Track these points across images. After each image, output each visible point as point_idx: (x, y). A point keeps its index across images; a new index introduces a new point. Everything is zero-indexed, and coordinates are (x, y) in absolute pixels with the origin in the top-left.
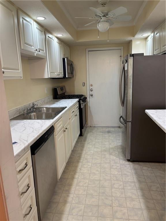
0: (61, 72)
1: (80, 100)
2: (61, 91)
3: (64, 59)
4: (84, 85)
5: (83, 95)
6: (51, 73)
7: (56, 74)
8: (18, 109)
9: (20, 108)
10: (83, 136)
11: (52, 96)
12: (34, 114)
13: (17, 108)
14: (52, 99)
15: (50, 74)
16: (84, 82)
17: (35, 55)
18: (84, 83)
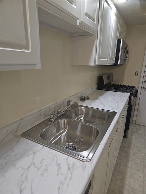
0: (112, 57)
1: (131, 95)
2: (108, 79)
3: (119, 41)
4: (136, 74)
5: (134, 87)
6: (100, 58)
7: (106, 59)
8: (43, 111)
9: (47, 109)
10: (126, 138)
11: (96, 85)
12: (64, 121)
13: (40, 110)
14: (96, 89)
15: (99, 60)
16: (138, 71)
17: (78, 24)
18: (137, 73)
